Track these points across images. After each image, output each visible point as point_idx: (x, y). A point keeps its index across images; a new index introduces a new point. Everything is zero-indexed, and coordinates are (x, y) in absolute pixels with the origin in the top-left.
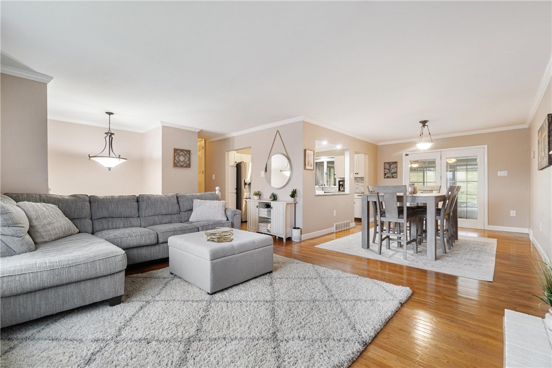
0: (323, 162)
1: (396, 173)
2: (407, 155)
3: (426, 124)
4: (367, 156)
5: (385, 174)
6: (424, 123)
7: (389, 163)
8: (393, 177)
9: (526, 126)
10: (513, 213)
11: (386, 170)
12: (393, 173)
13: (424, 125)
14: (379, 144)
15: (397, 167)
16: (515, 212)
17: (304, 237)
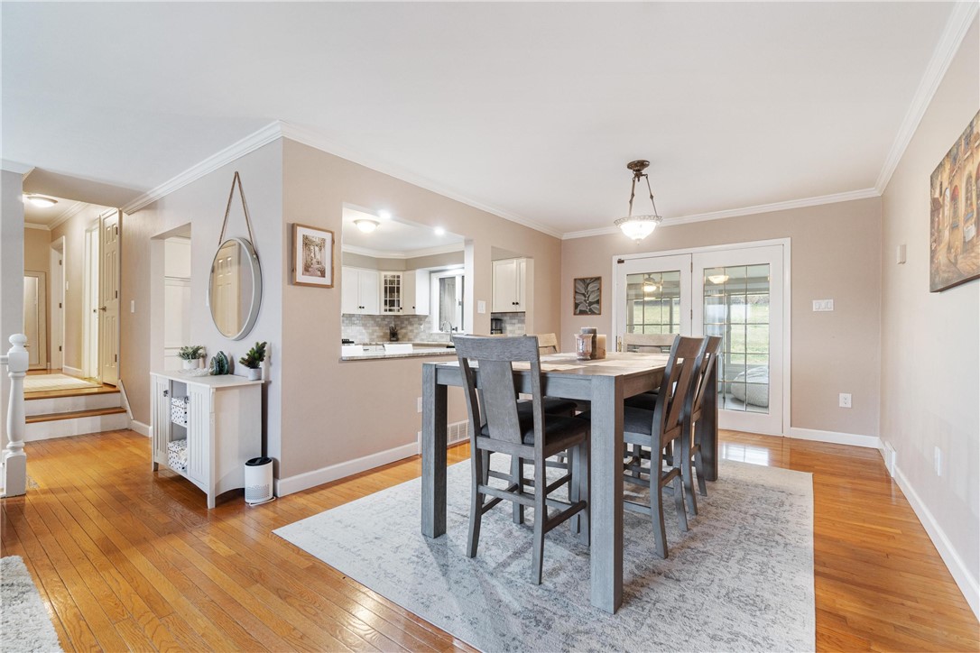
0: (454, 278)
1: (598, 302)
2: (620, 262)
3: (644, 172)
4: (532, 261)
5: (576, 306)
6: (638, 167)
7: (583, 280)
8: (593, 313)
9: (874, 192)
10: (845, 400)
11: (578, 297)
12: (591, 304)
13: (638, 174)
14: (565, 237)
15: (599, 289)
16: (849, 396)
17: (285, 487)
